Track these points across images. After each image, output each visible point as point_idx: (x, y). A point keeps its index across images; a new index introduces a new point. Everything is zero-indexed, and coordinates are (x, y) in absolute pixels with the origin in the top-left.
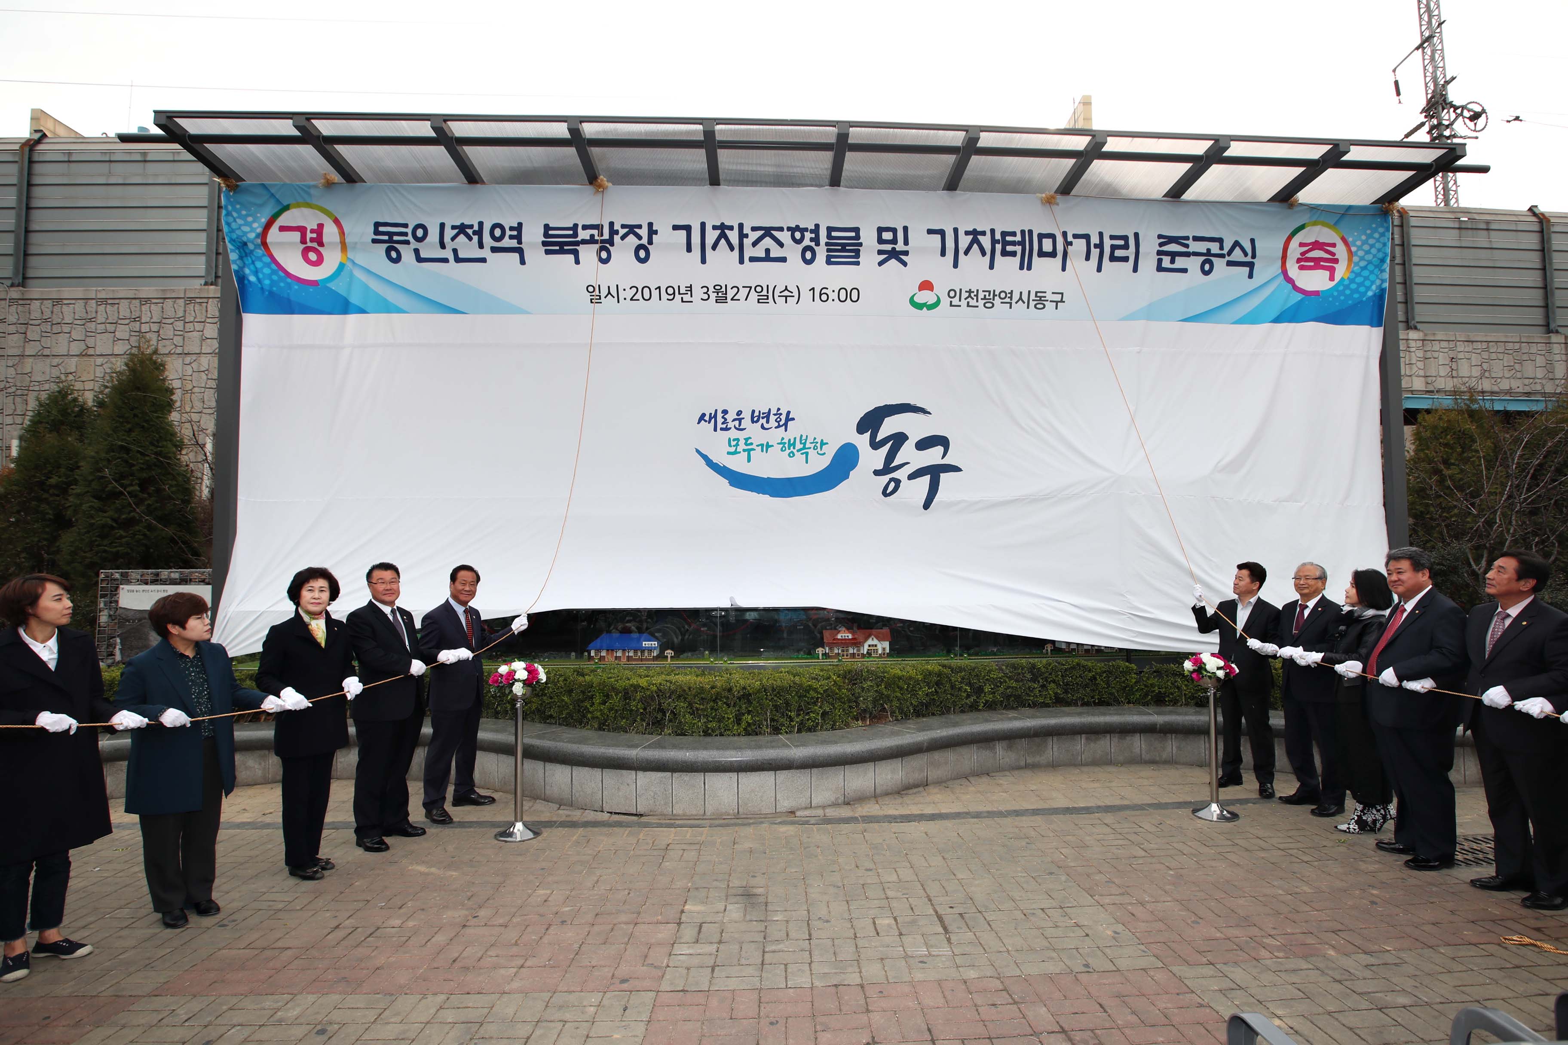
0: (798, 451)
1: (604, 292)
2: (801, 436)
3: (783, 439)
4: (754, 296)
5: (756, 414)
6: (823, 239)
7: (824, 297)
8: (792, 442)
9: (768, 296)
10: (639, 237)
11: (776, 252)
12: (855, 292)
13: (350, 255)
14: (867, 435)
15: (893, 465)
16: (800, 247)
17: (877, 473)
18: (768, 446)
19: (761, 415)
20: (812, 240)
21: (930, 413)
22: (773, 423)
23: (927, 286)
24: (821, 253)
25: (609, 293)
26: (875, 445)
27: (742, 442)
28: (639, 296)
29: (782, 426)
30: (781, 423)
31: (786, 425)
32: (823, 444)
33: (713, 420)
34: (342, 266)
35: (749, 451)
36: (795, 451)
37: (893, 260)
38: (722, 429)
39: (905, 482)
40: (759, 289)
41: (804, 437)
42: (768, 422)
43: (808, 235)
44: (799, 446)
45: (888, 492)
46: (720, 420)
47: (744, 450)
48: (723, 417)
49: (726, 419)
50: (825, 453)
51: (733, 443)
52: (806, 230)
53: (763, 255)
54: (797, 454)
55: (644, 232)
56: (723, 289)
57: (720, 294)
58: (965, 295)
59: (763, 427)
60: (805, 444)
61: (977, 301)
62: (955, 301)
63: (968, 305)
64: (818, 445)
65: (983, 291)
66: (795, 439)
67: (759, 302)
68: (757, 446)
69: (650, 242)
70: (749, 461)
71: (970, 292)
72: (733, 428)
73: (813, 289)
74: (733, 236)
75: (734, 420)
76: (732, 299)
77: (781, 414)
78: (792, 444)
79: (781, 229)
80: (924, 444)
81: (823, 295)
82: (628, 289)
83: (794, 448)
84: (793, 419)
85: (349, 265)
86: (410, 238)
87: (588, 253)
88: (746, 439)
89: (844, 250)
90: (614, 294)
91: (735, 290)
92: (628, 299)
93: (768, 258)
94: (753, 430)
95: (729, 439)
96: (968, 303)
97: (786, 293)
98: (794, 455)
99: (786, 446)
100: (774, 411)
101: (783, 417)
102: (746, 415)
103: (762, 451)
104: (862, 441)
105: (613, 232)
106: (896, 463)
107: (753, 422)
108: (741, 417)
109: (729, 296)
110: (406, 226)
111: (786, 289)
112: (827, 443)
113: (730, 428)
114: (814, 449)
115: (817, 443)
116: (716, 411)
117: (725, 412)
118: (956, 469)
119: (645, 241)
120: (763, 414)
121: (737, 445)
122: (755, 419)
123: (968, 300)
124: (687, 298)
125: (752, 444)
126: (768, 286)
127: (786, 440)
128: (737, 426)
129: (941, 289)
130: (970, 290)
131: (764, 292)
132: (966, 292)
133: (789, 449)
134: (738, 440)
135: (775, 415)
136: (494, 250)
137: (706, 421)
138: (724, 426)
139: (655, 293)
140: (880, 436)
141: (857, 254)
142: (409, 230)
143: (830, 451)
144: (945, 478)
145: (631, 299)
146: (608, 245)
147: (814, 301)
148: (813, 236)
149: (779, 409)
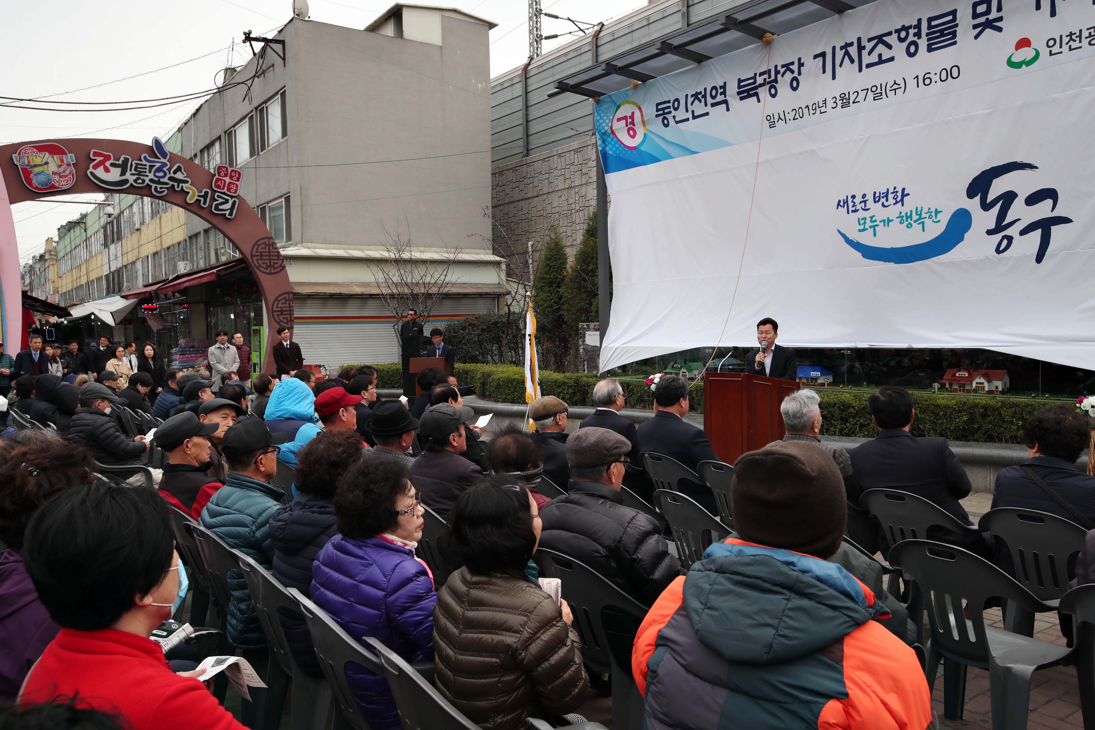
0: (915, 222)
1: (776, 118)
2: (917, 208)
3: (901, 213)
4: (870, 95)
5: (877, 195)
6: (924, 30)
7: (927, 81)
8: (909, 214)
9: (881, 93)
10: (792, 72)
11: (886, 54)
12: (955, 70)
13: (648, 127)
14: (977, 199)
15: (1004, 223)
16: (905, 44)
17: (990, 232)
18: (889, 221)
19: (882, 195)
20: (915, 35)
21: (1036, 168)
22: (891, 201)
23: (1024, 43)
24: (923, 43)
25: (780, 118)
26: (986, 206)
27: (868, 220)
28: (797, 116)
29: (899, 202)
30: (898, 200)
31: (902, 200)
32: (937, 212)
33: (846, 205)
34: (645, 135)
35: (874, 227)
36: (912, 222)
37: (988, 29)
38: (853, 211)
39: (1017, 239)
40: (874, 89)
41: (919, 209)
42: (887, 200)
43: (912, 31)
44: (915, 217)
45: (1001, 249)
46: (851, 204)
47: (870, 227)
48: (852, 202)
49: (854, 203)
50: (939, 221)
51: (862, 222)
52: (910, 27)
53: (877, 60)
54: (915, 225)
55: (795, 67)
56: (847, 96)
57: (845, 101)
58: (1065, 40)
59: (883, 205)
60: (920, 215)
61: (1080, 42)
62: (1056, 49)
63: (1071, 49)
64: (933, 214)
65: (1088, 29)
66: (911, 211)
67: (874, 100)
68: (880, 222)
69: (800, 74)
70: (875, 235)
71: (1071, 34)
72: (861, 210)
73: (917, 77)
74: (853, 51)
75: (861, 203)
76: (854, 103)
77: (897, 192)
78: (909, 217)
79: (890, 34)
80: (1032, 200)
81: (926, 80)
82: (790, 112)
83: (911, 220)
84: (908, 195)
85: (649, 134)
86: (672, 109)
87: (763, 92)
88: (871, 218)
89: (943, 35)
90: (783, 118)
91: (856, 94)
92: (792, 119)
93: (881, 61)
94: (876, 209)
95: (859, 219)
96: (1070, 46)
97: (896, 86)
98: (911, 226)
99: (904, 218)
100: (891, 190)
101: (899, 194)
102: (870, 197)
103: (885, 226)
104: (973, 205)
105: (777, 72)
106: (1008, 220)
107: (875, 202)
108: (865, 199)
109: (851, 101)
110: (669, 102)
111: (895, 83)
112: (941, 212)
113: (858, 210)
114: (929, 218)
115: (932, 212)
116: (847, 197)
117: (853, 197)
118: (1066, 220)
119: (796, 74)
120: (883, 194)
121: (865, 223)
122: (877, 199)
123: (1069, 44)
124: (823, 109)
125: (875, 221)
126: (881, 84)
127: (903, 214)
128: (863, 207)
129: (1038, 43)
130: (1071, 33)
131: (879, 91)
132: (1067, 36)
133: (907, 221)
134: (865, 219)
135: (892, 193)
136: (713, 105)
137: (841, 206)
138: (854, 209)
139: (806, 111)
140: (990, 198)
141: (954, 34)
142: (671, 105)
143: (945, 218)
144: (1055, 230)
145: (794, 119)
146: (774, 84)
147: (918, 87)
148: (916, 30)
149: (895, 188)
